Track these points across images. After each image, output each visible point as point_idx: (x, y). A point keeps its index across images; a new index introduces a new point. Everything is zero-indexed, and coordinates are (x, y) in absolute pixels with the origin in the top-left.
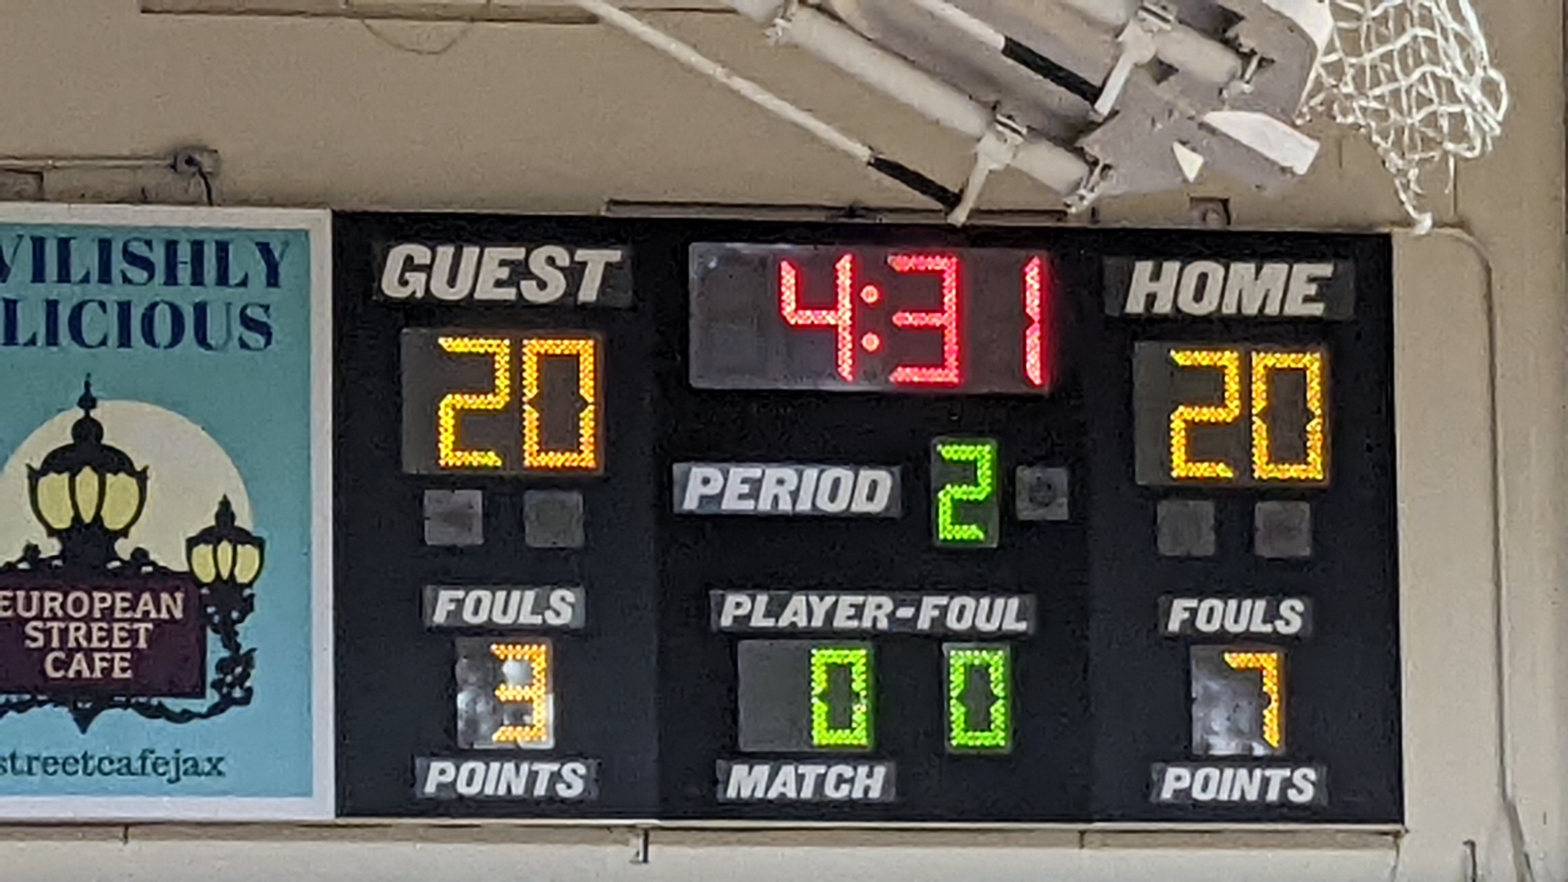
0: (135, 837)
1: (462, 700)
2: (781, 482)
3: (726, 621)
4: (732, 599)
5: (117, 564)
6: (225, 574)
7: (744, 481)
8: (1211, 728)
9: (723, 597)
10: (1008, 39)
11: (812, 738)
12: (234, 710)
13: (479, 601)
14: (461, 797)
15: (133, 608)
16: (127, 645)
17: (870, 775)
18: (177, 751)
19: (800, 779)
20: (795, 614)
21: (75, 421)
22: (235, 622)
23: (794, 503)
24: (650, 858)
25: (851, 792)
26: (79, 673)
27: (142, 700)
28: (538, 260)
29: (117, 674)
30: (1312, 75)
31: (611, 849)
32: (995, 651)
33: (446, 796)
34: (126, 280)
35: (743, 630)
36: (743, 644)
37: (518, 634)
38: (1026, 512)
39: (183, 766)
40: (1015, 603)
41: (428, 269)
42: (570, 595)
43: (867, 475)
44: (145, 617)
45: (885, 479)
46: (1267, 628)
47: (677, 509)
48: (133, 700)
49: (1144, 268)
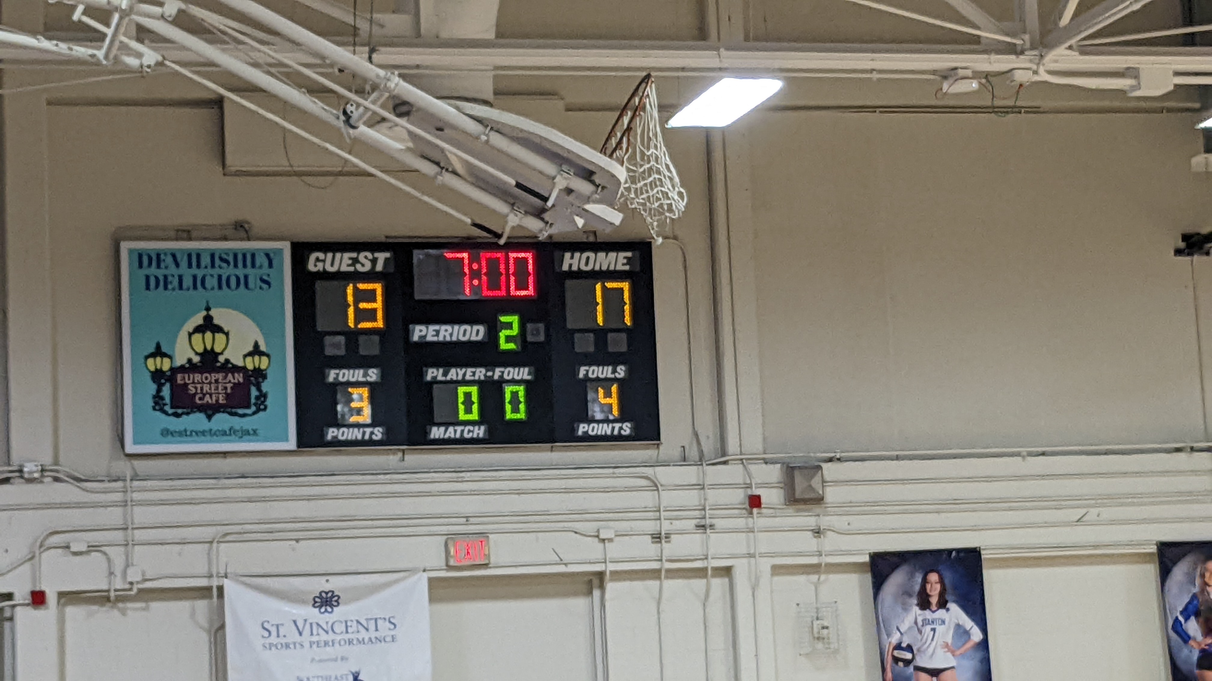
0: (228, 457)
1: (339, 408)
2: (446, 330)
3: (429, 378)
4: (430, 371)
5: (219, 364)
6: (257, 366)
7: (434, 330)
8: (594, 410)
9: (428, 370)
10: (517, 182)
11: (459, 417)
12: (261, 414)
13: (344, 374)
14: (340, 440)
15: (225, 379)
16: (224, 391)
17: (479, 429)
18: (242, 427)
19: (455, 431)
20: (452, 375)
21: (203, 316)
22: (261, 383)
23: (451, 338)
24: (405, 460)
25: (473, 434)
26: (208, 401)
27: (230, 410)
28: (361, 257)
29: (221, 402)
30: (620, 193)
31: (391, 457)
32: (520, 385)
33: (335, 440)
34: (220, 267)
35: (434, 381)
36: (435, 386)
37: (357, 384)
38: (530, 339)
39: (244, 433)
40: (527, 370)
41: (324, 261)
42: (375, 370)
43: (475, 328)
44: (230, 382)
45: (482, 329)
46: (613, 376)
47: (412, 341)
48: (227, 410)
49: (567, 255)
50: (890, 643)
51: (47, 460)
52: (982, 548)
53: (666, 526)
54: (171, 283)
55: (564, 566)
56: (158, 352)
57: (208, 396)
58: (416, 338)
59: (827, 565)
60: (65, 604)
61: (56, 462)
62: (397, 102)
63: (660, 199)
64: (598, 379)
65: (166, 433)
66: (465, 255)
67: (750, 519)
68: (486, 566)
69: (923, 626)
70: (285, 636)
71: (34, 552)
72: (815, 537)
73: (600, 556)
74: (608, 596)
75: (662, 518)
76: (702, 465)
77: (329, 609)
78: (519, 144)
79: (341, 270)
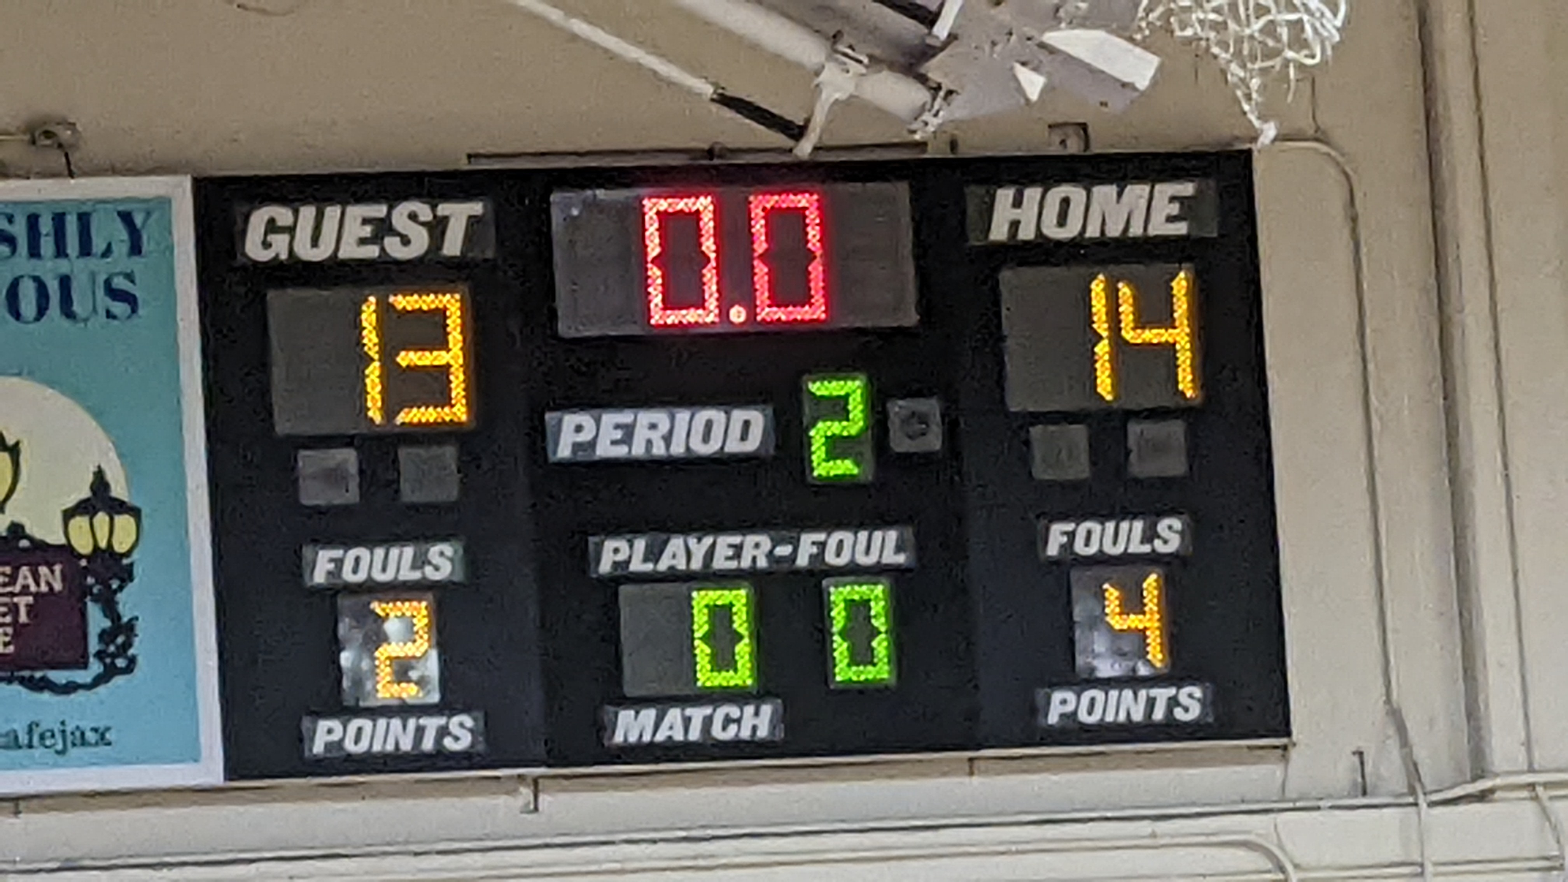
0: (26, 810)
1: (346, 658)
2: (653, 426)
3: (605, 567)
4: (610, 545)
6: (103, 544)
7: (617, 427)
8: (1094, 651)
9: (602, 543)
11: (697, 680)
12: (119, 680)
13: (357, 560)
14: (349, 755)
15: (13, 582)
16: (8, 619)
17: (757, 713)
18: (63, 723)
19: (687, 721)
22: (115, 592)
24: (540, 808)
27: (26, 673)
28: (400, 216)
31: (502, 800)
32: (876, 584)
35: (622, 576)
36: (624, 590)
37: (398, 591)
38: (900, 444)
39: (69, 738)
40: (892, 535)
41: (290, 230)
42: (448, 549)
43: (739, 415)
44: (25, 591)
45: (757, 418)
46: (1146, 549)
47: (552, 459)
48: (16, 674)
49: (1005, 196)
64: (1101, 560)
66: (704, 202)
76: (1416, 805)
79: (342, 255)
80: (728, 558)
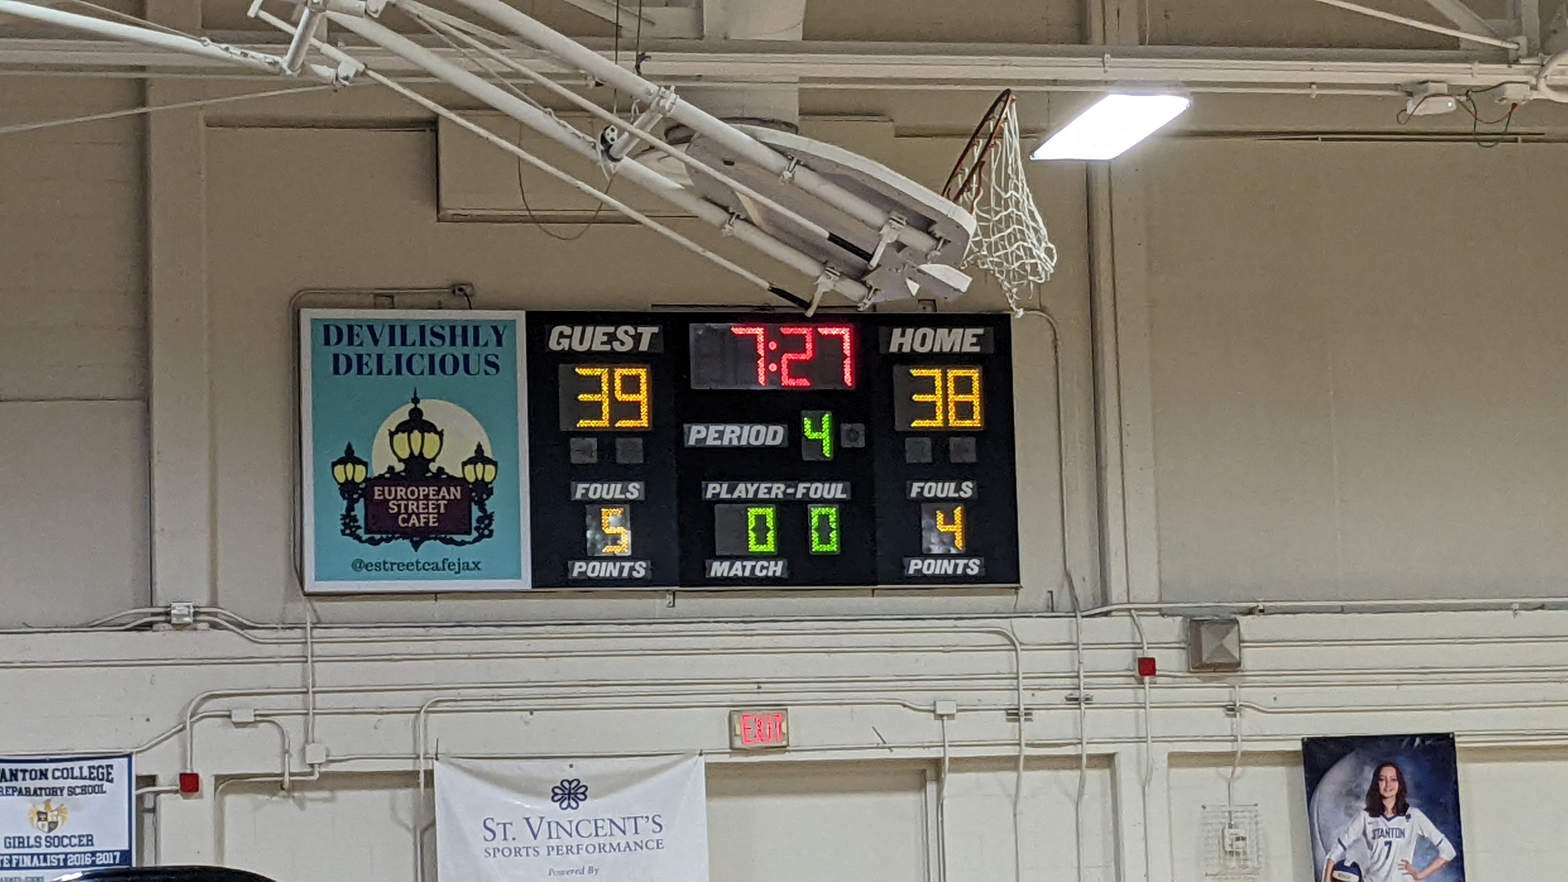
0: (440, 598)
1: (589, 534)
2: (733, 432)
3: (709, 496)
4: (711, 486)
5: (429, 474)
6: (480, 478)
7: (716, 432)
8: (930, 541)
9: (708, 484)
10: (831, 234)
11: (748, 548)
12: (484, 540)
13: (596, 488)
14: (589, 578)
15: (438, 494)
16: (436, 511)
17: (776, 565)
18: (459, 559)
19: (744, 567)
20: (740, 492)
21: (409, 409)
22: (485, 500)
23: (739, 441)
24: (676, 605)
25: (768, 572)
26: (414, 524)
27: (443, 536)
28: (620, 332)
29: (431, 524)
30: (968, 247)
31: (658, 601)
32: (832, 508)
33: (583, 577)
34: (432, 344)
35: (717, 500)
36: (717, 506)
37: (612, 503)
38: (846, 444)
39: (462, 566)
40: (840, 486)
41: (570, 337)
42: (637, 485)
43: (772, 428)
44: (444, 498)
45: (780, 430)
46: (956, 495)
47: (686, 445)
48: (439, 536)
49: (897, 332)
50: (1329, 860)
51: (203, 600)
52: (1456, 733)
53: (1026, 699)
54: (367, 364)
55: (887, 750)
56: (350, 458)
57: (414, 516)
58: (692, 442)
59: (1244, 754)
60: (225, 792)
61: (214, 604)
62: (671, 124)
63: (1021, 258)
64: (935, 499)
65: (359, 565)
66: (759, 331)
67: (1142, 690)
68: (783, 749)
69: (1374, 838)
70: (514, 839)
71: (185, 722)
72: (1227, 715)
73: (937, 738)
74: (945, 793)
75: (1021, 688)
76: (1076, 617)
77: (573, 804)
78: (835, 183)
79: (593, 349)
80: (765, 493)
